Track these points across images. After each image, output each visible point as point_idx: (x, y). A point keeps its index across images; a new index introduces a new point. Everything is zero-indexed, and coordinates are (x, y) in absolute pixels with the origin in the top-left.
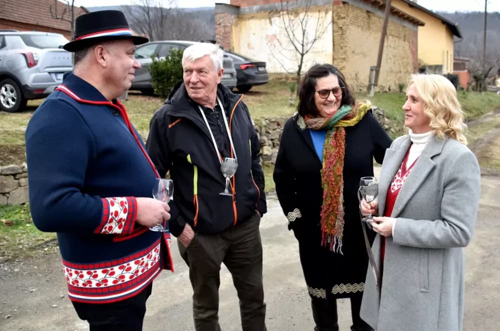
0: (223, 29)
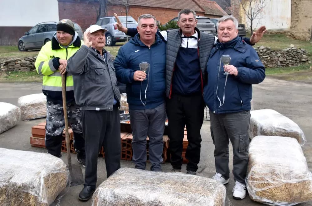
0: (234, 7)
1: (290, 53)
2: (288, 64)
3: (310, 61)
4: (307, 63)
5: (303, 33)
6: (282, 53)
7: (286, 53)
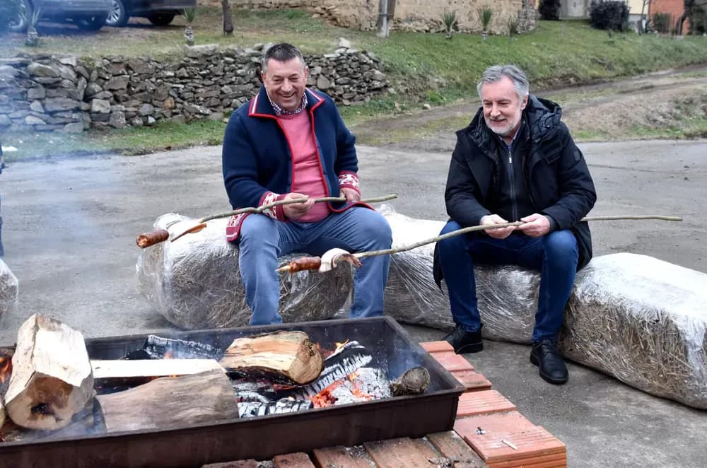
1: (345, 66)
2: (340, 98)
3: (391, 87)
4: (386, 94)
5: (354, 7)
6: (324, 65)
7: (335, 64)
